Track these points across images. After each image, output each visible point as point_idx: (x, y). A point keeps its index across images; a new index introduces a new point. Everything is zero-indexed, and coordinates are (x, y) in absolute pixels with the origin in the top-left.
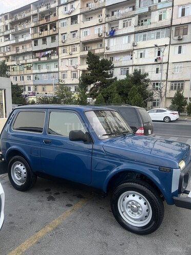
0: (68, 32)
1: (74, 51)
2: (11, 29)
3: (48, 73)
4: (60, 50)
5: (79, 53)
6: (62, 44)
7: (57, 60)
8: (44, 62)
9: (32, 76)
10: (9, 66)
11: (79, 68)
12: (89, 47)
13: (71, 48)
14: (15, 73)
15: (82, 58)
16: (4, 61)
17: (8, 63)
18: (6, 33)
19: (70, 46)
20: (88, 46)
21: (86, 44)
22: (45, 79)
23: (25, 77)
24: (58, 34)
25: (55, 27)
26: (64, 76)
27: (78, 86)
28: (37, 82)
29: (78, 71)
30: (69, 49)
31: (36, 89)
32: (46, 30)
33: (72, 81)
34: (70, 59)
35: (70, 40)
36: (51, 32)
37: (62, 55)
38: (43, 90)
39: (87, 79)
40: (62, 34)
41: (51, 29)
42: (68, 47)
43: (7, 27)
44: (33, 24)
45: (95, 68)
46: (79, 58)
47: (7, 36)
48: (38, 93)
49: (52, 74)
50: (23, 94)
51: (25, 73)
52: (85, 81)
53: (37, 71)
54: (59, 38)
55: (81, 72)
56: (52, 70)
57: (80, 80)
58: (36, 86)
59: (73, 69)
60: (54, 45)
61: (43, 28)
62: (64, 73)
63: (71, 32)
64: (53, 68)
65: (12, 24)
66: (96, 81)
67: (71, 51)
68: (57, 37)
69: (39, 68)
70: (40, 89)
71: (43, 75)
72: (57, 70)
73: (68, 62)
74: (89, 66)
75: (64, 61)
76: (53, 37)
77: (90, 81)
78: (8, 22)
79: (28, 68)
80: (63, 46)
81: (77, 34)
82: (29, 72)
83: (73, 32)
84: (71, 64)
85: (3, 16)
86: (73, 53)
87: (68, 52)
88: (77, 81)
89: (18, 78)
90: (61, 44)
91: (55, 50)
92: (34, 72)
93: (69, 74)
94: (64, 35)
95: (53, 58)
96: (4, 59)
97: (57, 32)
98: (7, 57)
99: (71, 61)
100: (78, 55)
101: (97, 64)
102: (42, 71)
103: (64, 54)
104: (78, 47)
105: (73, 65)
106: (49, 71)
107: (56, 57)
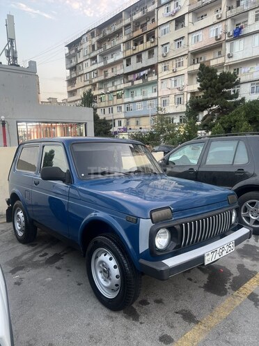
0: (171, 41)
1: (179, 66)
2: (99, 48)
3: (143, 100)
4: (160, 67)
5: (186, 67)
6: (162, 59)
7: (155, 82)
8: (139, 86)
9: (123, 106)
10: (96, 97)
11: (186, 90)
12: (201, 58)
13: (175, 63)
14: (103, 104)
15: (191, 74)
16: (90, 90)
17: (95, 93)
18: (92, 55)
19: (174, 60)
20: (199, 56)
21: (196, 54)
22: (139, 109)
23: (115, 109)
24: (157, 46)
25: (154, 37)
26: (165, 103)
27: (184, 115)
28: (130, 114)
29: (185, 93)
30: (172, 65)
31: (128, 124)
32: (142, 42)
33: (176, 108)
34: (173, 79)
35: (173, 51)
36: (148, 45)
37: (162, 74)
38: (137, 123)
39: (198, 104)
40: (162, 46)
41: (148, 40)
42: (171, 62)
43: (93, 46)
44: (125, 38)
45: (210, 86)
46: (186, 76)
47: (94, 58)
48: (130, 129)
49: (148, 102)
50: (111, 130)
51: (115, 103)
52: (196, 106)
53: (130, 99)
54: (159, 52)
55: (189, 96)
56: (149, 97)
57: (187, 107)
58: (127, 119)
59: (177, 92)
60: (152, 62)
61: (138, 41)
62: (164, 99)
63: (176, 40)
64: (150, 93)
65: (100, 42)
66: (212, 106)
67: (174, 66)
68: (155, 50)
69: (132, 96)
70: (133, 122)
71: (137, 104)
72: (155, 95)
73: (170, 84)
74: (201, 85)
75: (165, 82)
76: (151, 51)
77: (202, 106)
78: (94, 40)
79: (119, 97)
80: (164, 61)
81: (184, 42)
82: (120, 101)
83: (178, 39)
84: (175, 85)
85: (89, 34)
86: (178, 69)
87: (171, 69)
88: (183, 108)
89: (107, 110)
90: (161, 59)
91: (153, 68)
92: (126, 100)
93: (172, 99)
94: (165, 46)
95: (150, 79)
96: (90, 87)
97: (156, 44)
98: (94, 85)
99: (175, 81)
100: (185, 72)
101: (214, 80)
102: (136, 98)
103: (165, 73)
104: (185, 61)
105: (178, 86)
106: (145, 97)
107: (153, 78)
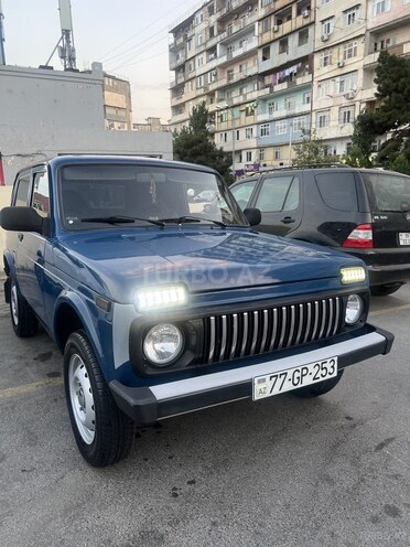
0: (338, 12)
1: (350, 56)
2: (220, 32)
3: (287, 117)
4: (318, 60)
5: (363, 57)
6: (322, 45)
7: (308, 87)
8: (282, 94)
9: (255, 128)
10: (213, 114)
11: (358, 97)
12: (388, 41)
13: (342, 50)
14: (224, 126)
15: (367, 69)
16: (204, 103)
17: (210, 108)
18: (210, 45)
19: (342, 46)
20: (385, 38)
21: (378, 33)
22: (281, 132)
23: (242, 133)
24: (314, 23)
25: (309, 8)
26: (322, 122)
27: (350, 141)
28: (266, 140)
29: (358, 104)
30: (337, 55)
31: (261, 156)
32: (290, 18)
33: (338, 130)
34: (338, 79)
35: (341, 30)
36: (298, 21)
37: (321, 71)
38: (277, 156)
39: (371, 122)
40: (323, 22)
41: (299, 13)
42: (335, 50)
43: (212, 29)
44: (261, 12)
45: (396, 90)
46: (361, 74)
47: (212, 50)
48: (265, 165)
49: (295, 121)
50: (231, 168)
51: (243, 123)
52: (370, 126)
53: (266, 117)
54: (317, 32)
55: (364, 105)
56: (297, 111)
57: (356, 127)
58: (261, 149)
59: (345, 102)
60: (304, 51)
61: (282, 15)
62: (322, 114)
63: (345, 12)
64: (299, 105)
65: (222, 21)
66: (399, 125)
67: (341, 57)
68: (311, 30)
69: (271, 110)
70: (269, 154)
71: (278, 124)
72: (307, 108)
73: (333, 87)
74: (379, 89)
75: (324, 85)
76: (303, 33)
77: (380, 125)
78: (214, 19)
79: (249, 113)
80: (323, 49)
81: (359, 14)
82: (250, 120)
83: (350, 10)
84: (341, 90)
85: (206, 9)
86: (348, 61)
87: (335, 61)
88: (349, 130)
89: (229, 134)
90: (319, 45)
91: (306, 61)
92: (261, 118)
93: (334, 114)
94: (326, 23)
95: (299, 81)
96: (204, 99)
97: (312, 19)
98: (211, 94)
99: (342, 83)
100: (359, 66)
101: (402, 80)
102: (276, 115)
103: (326, 69)
104: (360, 46)
105: (345, 92)
106: (291, 112)
107: (307, 78)
